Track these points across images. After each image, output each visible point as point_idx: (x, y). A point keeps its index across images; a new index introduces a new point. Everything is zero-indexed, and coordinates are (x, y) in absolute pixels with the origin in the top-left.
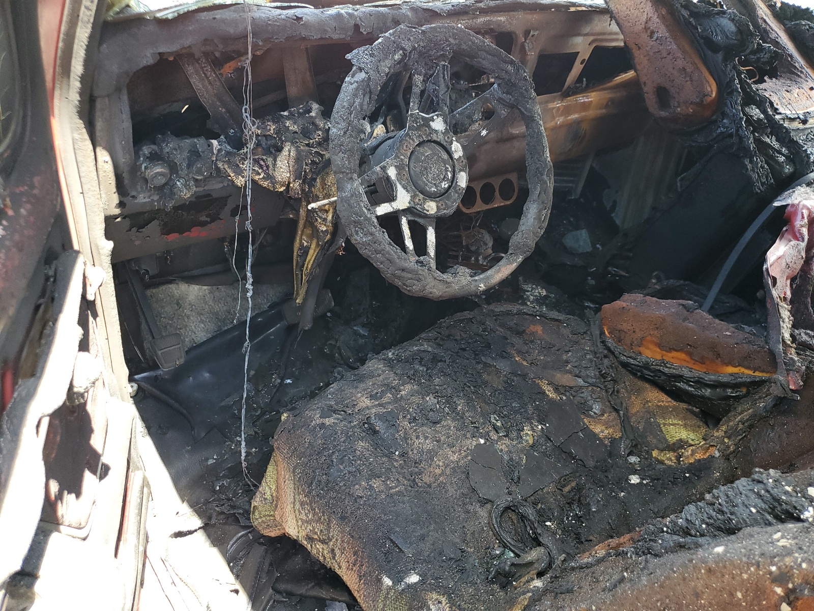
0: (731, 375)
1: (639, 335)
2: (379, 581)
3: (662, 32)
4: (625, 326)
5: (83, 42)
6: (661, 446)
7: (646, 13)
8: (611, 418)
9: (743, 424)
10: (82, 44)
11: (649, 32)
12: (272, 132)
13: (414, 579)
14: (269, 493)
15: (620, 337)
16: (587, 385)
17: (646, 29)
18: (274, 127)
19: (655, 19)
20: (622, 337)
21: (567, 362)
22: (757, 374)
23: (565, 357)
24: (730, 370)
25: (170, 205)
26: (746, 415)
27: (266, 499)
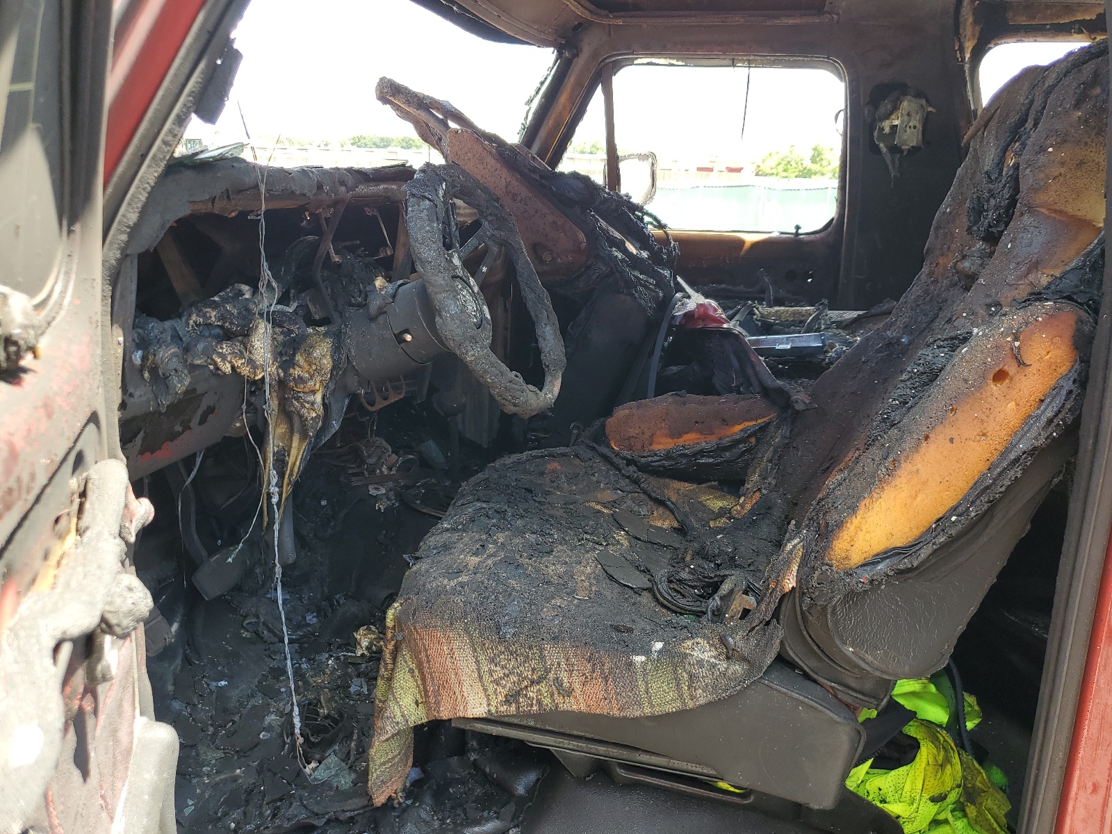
0: (742, 430)
1: (648, 434)
2: (630, 664)
3: (524, 192)
4: (633, 432)
5: (148, 183)
6: (713, 517)
7: (503, 179)
8: (660, 512)
9: (771, 462)
10: (147, 186)
11: (510, 195)
12: (213, 319)
13: (659, 645)
14: (399, 714)
15: (630, 444)
16: (625, 494)
17: (507, 193)
18: (214, 313)
19: (515, 183)
20: (632, 444)
21: (598, 482)
22: (759, 421)
23: (594, 479)
24: (738, 428)
25: (166, 402)
26: (769, 455)
27: (398, 723)
